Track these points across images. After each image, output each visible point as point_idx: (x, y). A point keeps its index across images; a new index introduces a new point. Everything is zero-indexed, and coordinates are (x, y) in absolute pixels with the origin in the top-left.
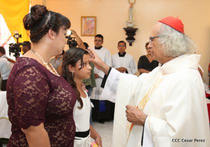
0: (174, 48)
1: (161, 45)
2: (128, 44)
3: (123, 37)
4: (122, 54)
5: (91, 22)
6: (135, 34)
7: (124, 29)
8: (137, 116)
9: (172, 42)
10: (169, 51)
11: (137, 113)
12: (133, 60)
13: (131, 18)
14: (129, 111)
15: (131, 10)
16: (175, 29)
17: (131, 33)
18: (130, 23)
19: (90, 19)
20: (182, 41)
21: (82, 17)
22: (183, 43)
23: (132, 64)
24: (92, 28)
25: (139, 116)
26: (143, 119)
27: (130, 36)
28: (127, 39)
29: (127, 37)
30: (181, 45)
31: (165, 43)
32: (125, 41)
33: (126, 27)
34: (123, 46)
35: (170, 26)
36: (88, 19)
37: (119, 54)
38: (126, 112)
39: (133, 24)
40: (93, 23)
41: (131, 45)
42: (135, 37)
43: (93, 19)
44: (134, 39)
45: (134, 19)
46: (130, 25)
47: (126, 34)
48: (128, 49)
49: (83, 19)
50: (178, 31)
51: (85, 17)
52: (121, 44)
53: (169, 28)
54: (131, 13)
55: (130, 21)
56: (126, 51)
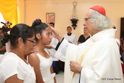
0: (101, 25)
1: (93, 23)
2: (73, 28)
3: (70, 24)
4: (69, 34)
5: (52, 16)
6: (77, 23)
7: (71, 20)
8: (76, 68)
9: (99, 21)
10: (98, 27)
11: (76, 66)
12: (76, 38)
13: (74, 14)
14: (71, 65)
15: (75, 9)
16: (101, 13)
17: (74, 22)
18: (74, 16)
19: (51, 14)
20: (105, 20)
21: (47, 13)
22: (107, 22)
23: (75, 39)
24: (52, 20)
25: (78, 68)
26: (80, 69)
27: (74, 24)
28: (72, 26)
29: (72, 24)
30: (105, 23)
31: (95, 22)
32: (71, 27)
33: (72, 19)
34: (70, 29)
35: (98, 11)
36: (50, 14)
37: (68, 34)
38: (70, 65)
39: (76, 17)
40: (53, 17)
41: (74, 29)
42: (77, 24)
43: (53, 14)
44: (76, 26)
45: (76, 14)
46: (74, 18)
47: (72, 23)
48: (73, 31)
49: (47, 14)
50: (103, 14)
51: (48, 13)
52: (69, 28)
53: (97, 13)
54: (75, 11)
55: (74, 15)
56: (72, 32)
